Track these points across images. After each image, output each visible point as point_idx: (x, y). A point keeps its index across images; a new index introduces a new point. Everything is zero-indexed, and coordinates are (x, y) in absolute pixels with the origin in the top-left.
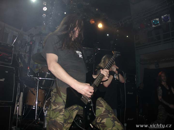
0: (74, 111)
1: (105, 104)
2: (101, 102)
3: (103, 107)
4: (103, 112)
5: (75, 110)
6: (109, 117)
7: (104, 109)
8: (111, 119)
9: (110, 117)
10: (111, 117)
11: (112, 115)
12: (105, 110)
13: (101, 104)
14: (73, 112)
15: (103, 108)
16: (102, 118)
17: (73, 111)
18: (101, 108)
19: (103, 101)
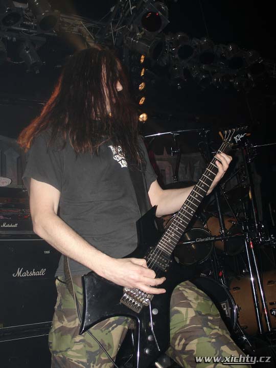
0: (113, 329)
1: (197, 299)
2: (186, 294)
3: (191, 307)
4: (188, 322)
5: (116, 327)
6: (205, 335)
7: (191, 313)
8: (209, 340)
9: (208, 334)
10: (212, 335)
11: (213, 329)
12: (194, 315)
13: (186, 298)
14: (110, 332)
15: (189, 309)
16: (186, 339)
17: (110, 329)
18: (183, 310)
19: (190, 289)
